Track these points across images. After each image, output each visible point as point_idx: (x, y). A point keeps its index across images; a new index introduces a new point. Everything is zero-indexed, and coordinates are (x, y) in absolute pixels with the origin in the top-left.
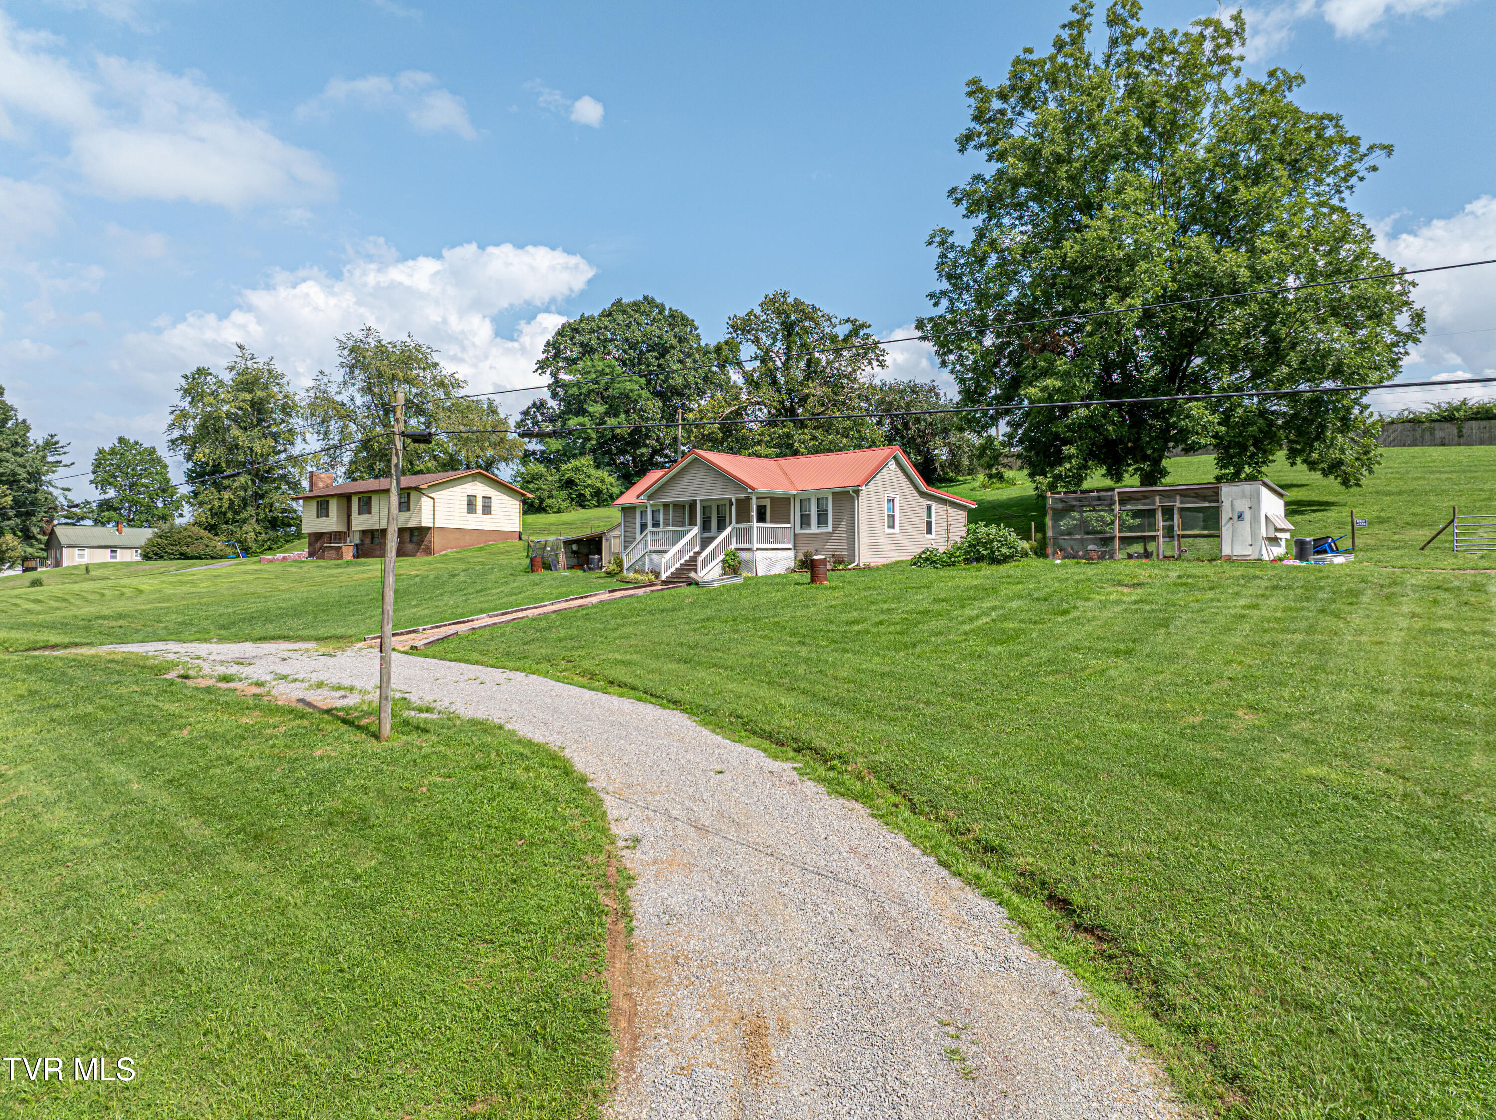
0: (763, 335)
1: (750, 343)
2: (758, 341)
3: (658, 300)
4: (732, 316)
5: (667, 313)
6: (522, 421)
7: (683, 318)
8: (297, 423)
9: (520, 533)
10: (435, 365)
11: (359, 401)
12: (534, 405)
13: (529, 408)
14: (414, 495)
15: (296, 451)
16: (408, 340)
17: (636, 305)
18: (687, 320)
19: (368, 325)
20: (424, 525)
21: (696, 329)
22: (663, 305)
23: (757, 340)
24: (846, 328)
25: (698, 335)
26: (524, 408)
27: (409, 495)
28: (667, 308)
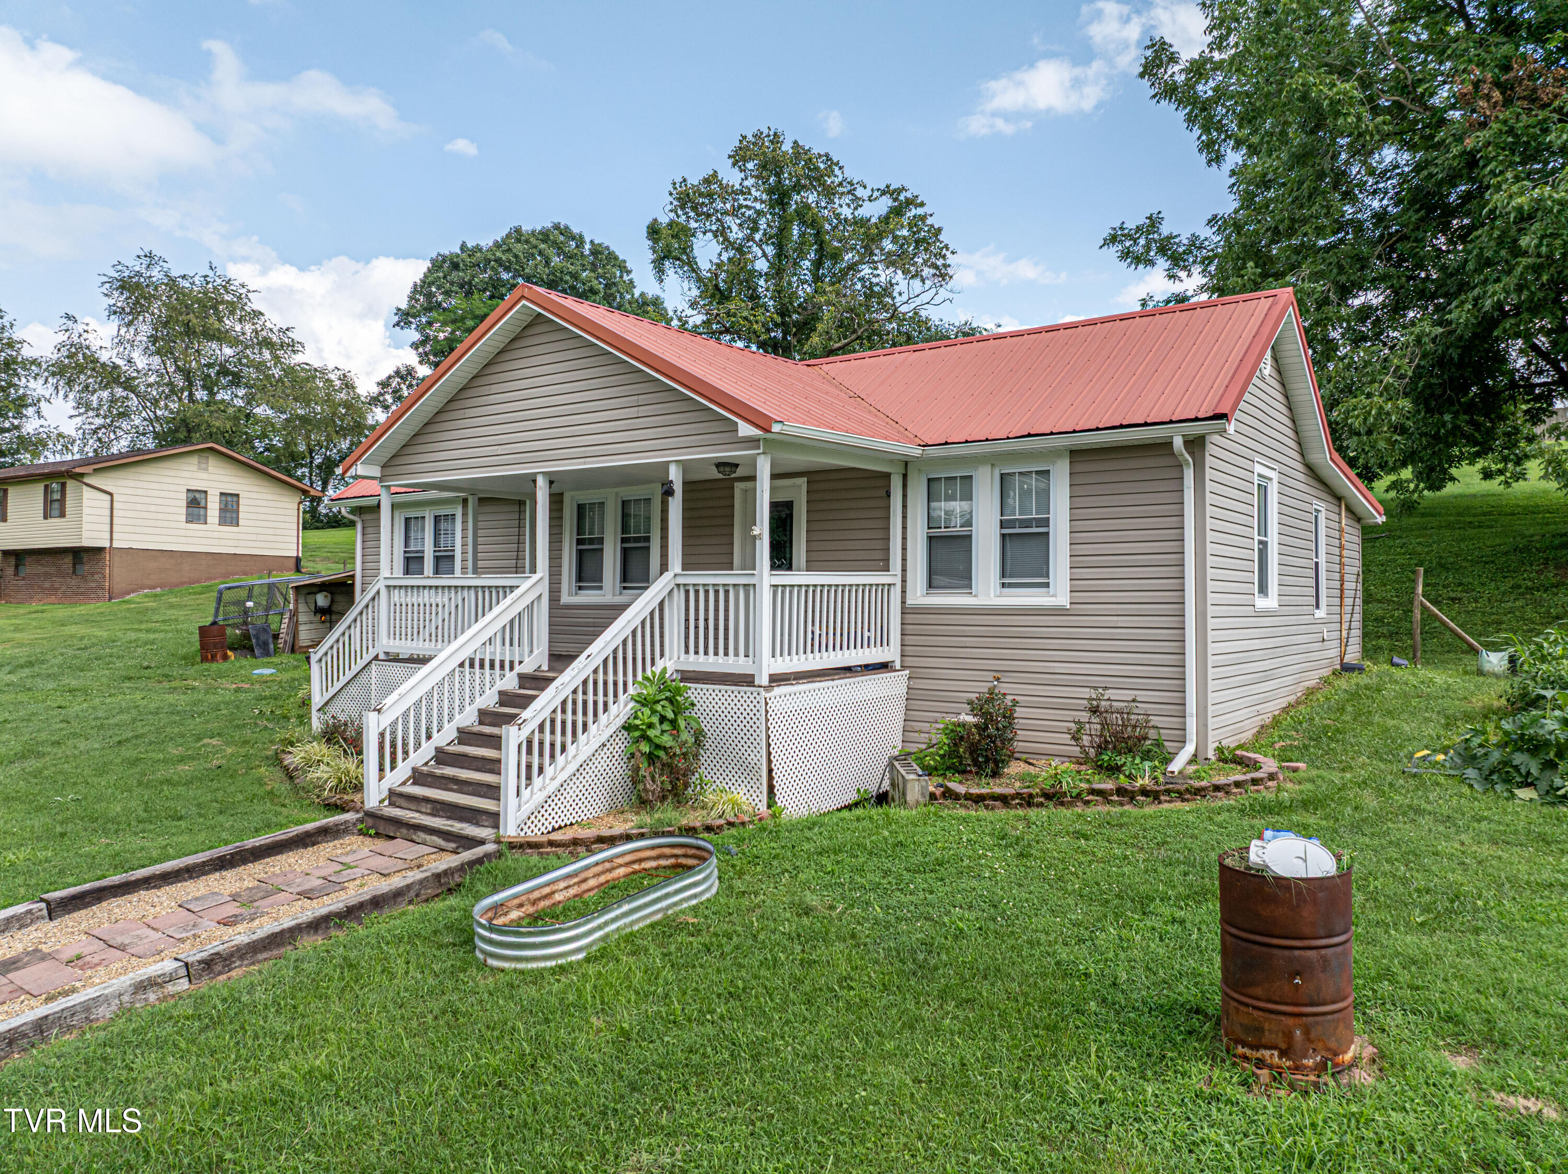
0: (732, 222)
1: (710, 235)
2: (723, 233)
3: (575, 230)
4: (678, 180)
5: (588, 246)
6: (381, 394)
7: (612, 257)
8: (37, 387)
9: (298, 560)
10: (258, 314)
11: (141, 362)
12: (398, 373)
13: (390, 377)
14: (71, 485)
15: (30, 426)
16: (211, 273)
17: (544, 236)
18: (616, 258)
19: (147, 250)
20: (86, 543)
21: (629, 272)
22: (581, 237)
23: (721, 233)
24: (883, 205)
25: (631, 281)
26: (383, 376)
27: (63, 485)
28: (588, 240)
